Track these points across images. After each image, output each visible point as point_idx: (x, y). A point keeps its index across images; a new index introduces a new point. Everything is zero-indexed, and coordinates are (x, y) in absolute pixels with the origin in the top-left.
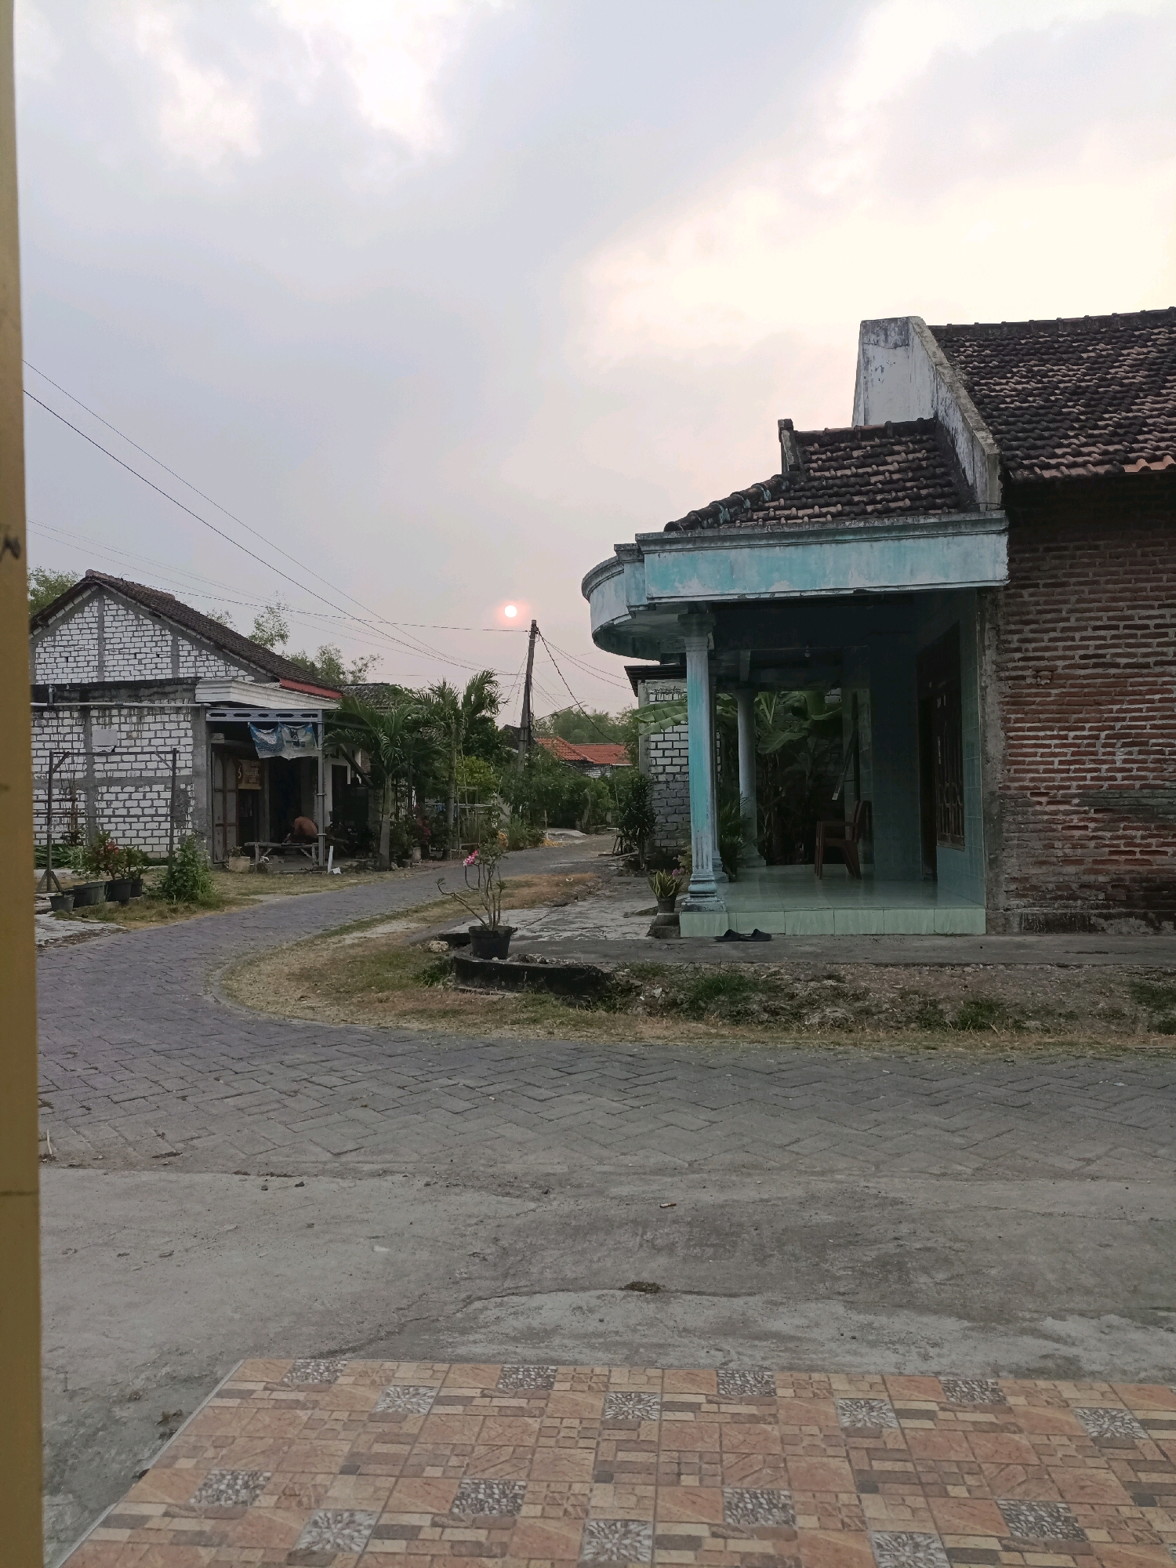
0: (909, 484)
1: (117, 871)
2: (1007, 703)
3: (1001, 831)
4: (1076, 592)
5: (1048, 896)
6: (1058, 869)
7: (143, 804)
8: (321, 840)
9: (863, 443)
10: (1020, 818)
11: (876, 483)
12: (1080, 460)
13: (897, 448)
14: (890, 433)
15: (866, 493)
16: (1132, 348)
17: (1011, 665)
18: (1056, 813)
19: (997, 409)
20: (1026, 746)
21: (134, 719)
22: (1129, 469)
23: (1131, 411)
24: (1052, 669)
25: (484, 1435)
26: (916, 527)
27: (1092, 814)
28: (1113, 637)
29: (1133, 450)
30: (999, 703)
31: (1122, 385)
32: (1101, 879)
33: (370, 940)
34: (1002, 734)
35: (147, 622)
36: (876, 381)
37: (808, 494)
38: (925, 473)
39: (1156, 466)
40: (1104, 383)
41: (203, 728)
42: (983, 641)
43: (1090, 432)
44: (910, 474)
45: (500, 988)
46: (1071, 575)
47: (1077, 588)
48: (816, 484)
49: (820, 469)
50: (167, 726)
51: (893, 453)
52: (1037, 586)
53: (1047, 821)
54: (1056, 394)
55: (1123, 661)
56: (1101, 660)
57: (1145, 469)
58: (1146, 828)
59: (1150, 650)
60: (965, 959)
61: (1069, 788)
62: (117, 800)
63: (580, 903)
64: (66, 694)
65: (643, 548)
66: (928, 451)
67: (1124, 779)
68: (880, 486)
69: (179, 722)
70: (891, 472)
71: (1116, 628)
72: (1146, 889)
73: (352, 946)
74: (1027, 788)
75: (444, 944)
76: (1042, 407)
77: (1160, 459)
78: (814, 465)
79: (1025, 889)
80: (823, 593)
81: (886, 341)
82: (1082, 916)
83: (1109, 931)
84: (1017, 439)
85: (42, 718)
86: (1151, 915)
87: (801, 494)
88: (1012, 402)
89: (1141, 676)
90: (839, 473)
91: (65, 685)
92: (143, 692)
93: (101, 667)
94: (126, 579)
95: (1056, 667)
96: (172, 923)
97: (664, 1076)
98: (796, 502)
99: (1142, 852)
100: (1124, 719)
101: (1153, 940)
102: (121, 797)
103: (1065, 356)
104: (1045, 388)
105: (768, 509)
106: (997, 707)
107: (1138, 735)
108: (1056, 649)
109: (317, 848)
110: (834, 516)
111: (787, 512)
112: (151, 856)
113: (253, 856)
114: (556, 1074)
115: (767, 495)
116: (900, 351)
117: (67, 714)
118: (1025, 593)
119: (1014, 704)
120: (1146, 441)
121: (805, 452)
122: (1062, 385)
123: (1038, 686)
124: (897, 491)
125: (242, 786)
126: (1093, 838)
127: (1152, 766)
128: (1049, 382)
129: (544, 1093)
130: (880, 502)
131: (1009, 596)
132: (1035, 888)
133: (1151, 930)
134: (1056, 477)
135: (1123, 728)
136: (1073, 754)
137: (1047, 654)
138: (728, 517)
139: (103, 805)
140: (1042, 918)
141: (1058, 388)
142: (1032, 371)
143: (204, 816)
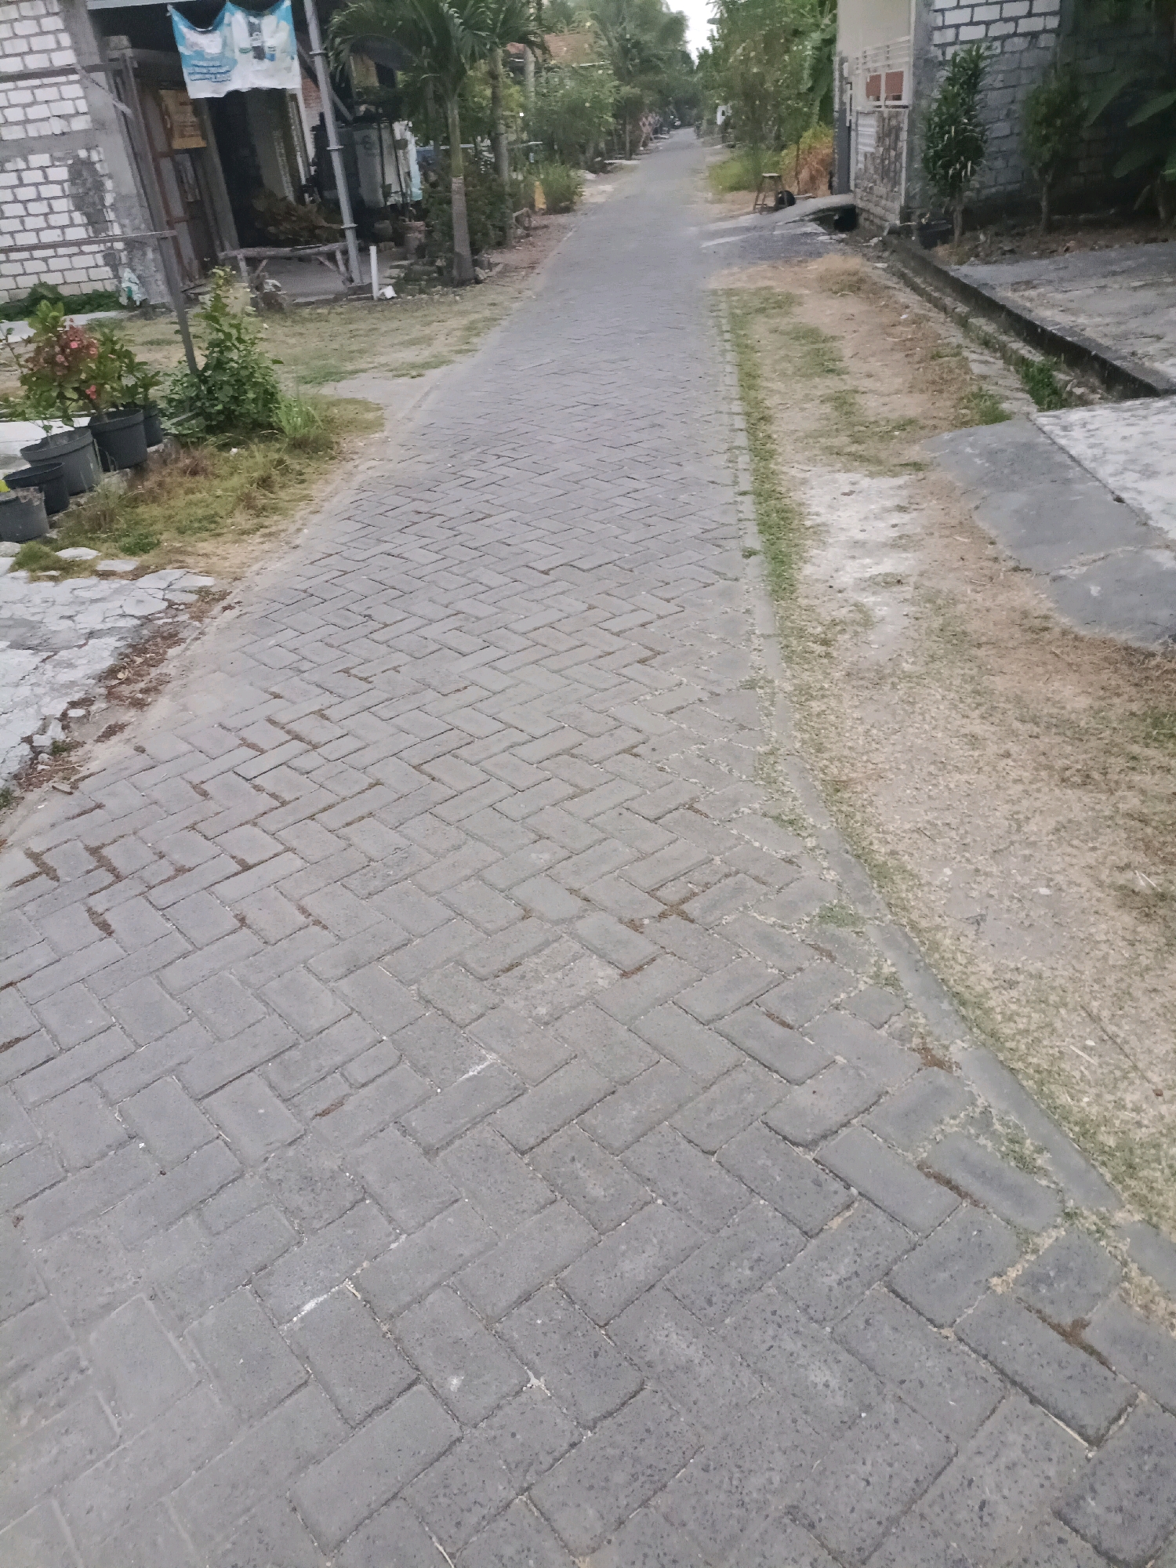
8: (351, 237)
41: (87, 27)
109: (345, 252)
125: (178, 144)
143: (136, 210)
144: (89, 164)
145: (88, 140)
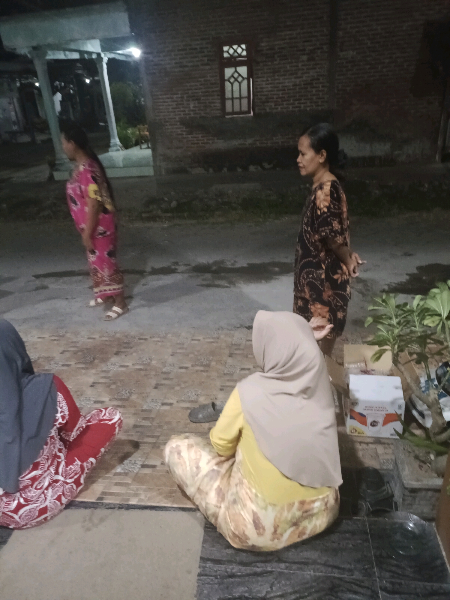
5: (173, 161)
6: (175, 151)
18: (172, 129)
20: (160, 102)
27: (184, 129)
28: (186, 54)
30: (148, 84)
32: (189, 153)
34: (151, 98)
46: (168, 26)
52: (156, 31)
53: (170, 132)
56: (182, 64)
58: (202, 134)
59: (199, 59)
61: (175, 118)
67: (194, 114)
71: (186, 50)
72: (204, 157)
74: (162, 119)
79: (165, 158)
82: (184, 168)
83: (192, 173)
86: (205, 166)
95: (167, 68)
99: (202, 143)
100: (192, 89)
107: (197, 96)
108: (166, 60)
118: (152, 34)
119: (153, 85)
123: (160, 76)
126: (185, 138)
127: (202, 108)
132: (168, 158)
133: (206, 172)
135: (192, 93)
136: (176, 105)
137: (163, 62)
140: (172, 169)
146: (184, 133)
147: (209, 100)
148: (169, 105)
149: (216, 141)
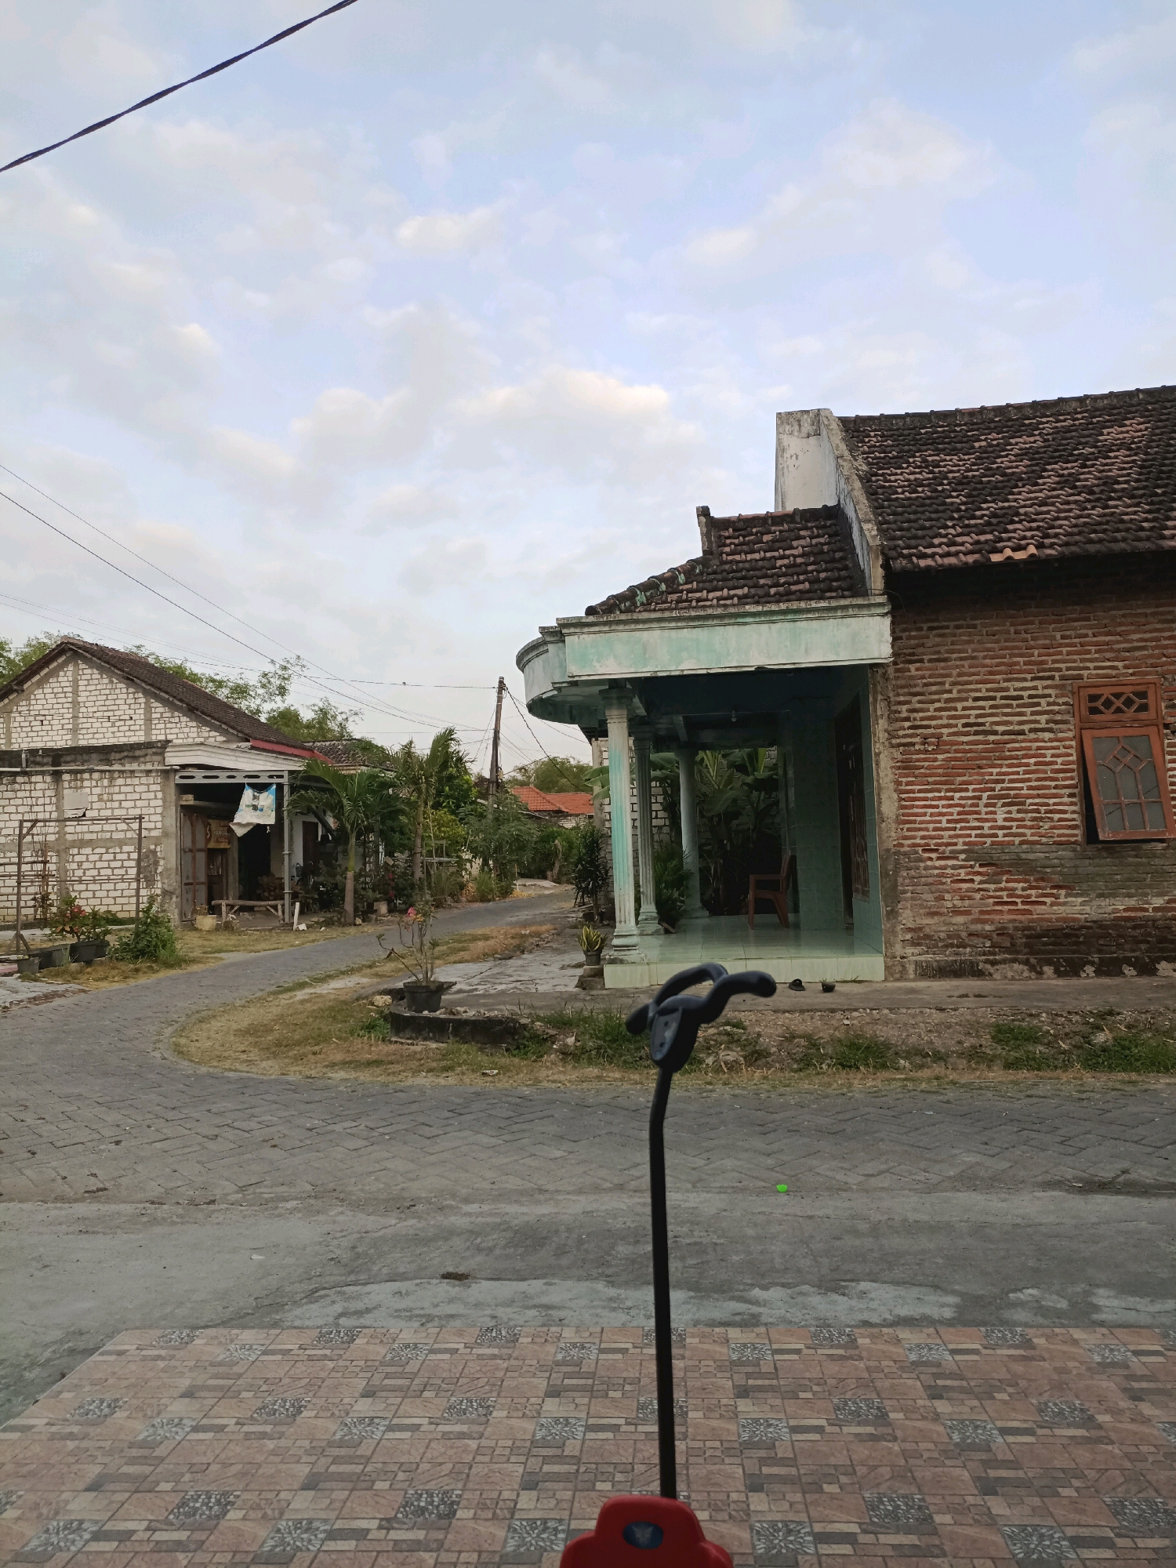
0: (810, 568)
1: (83, 933)
2: (899, 768)
3: (895, 885)
4: (957, 667)
5: (940, 944)
6: (948, 919)
7: (113, 864)
8: (287, 897)
9: (773, 528)
10: (912, 873)
11: (781, 566)
12: (953, 549)
13: (802, 533)
14: (798, 519)
15: (772, 576)
16: (1020, 437)
17: (901, 733)
18: (944, 867)
19: (889, 500)
20: (917, 807)
21: (106, 782)
22: (996, 558)
23: (1008, 501)
24: (939, 737)
25: (292, 1372)
26: (809, 611)
27: (977, 869)
28: (992, 707)
29: (1001, 540)
30: (892, 768)
31: (1004, 475)
32: (988, 927)
33: (320, 996)
34: (895, 796)
35: (119, 685)
36: (791, 468)
37: (719, 576)
38: (826, 557)
39: (1020, 555)
40: (988, 473)
41: (172, 790)
42: (875, 711)
43: (967, 522)
44: (812, 559)
45: (425, 1039)
46: (953, 652)
47: (958, 663)
48: (727, 567)
49: (732, 553)
50: (138, 789)
51: (799, 538)
52: (921, 661)
53: (938, 876)
54: (943, 484)
55: (1001, 728)
56: (981, 728)
57: (1009, 558)
58: (1025, 881)
59: (1024, 718)
60: (856, 1004)
61: (955, 844)
62: (87, 861)
63: (524, 956)
64: (38, 759)
65: (564, 631)
66: (830, 536)
67: (1005, 835)
68: (784, 569)
69: (148, 785)
70: (795, 557)
71: (994, 698)
72: (1028, 937)
73: (302, 1002)
74: (919, 845)
75: (388, 998)
76: (929, 498)
77: (1024, 548)
78: (727, 549)
79: (919, 938)
80: (728, 670)
81: (800, 431)
82: (971, 962)
83: (995, 976)
84: (901, 529)
85: (15, 782)
86: (1033, 961)
87: (712, 577)
88: (903, 493)
89: (1017, 742)
90: (749, 557)
91: (37, 750)
92: (113, 756)
93: (75, 731)
94: (100, 643)
95: (941, 735)
96: (132, 982)
97: (540, 1114)
98: (707, 585)
99: (1023, 903)
100: (1003, 781)
101: (1034, 984)
102: (92, 858)
103: (959, 446)
104: (934, 478)
105: (682, 591)
106: (889, 772)
107: (1016, 796)
108: (941, 718)
109: (283, 905)
110: (740, 598)
111: (698, 595)
112: (120, 915)
113: (220, 914)
114: (451, 1114)
115: (682, 578)
116: (813, 440)
117: (39, 778)
118: (912, 667)
119: (904, 768)
120: (1014, 531)
121: (720, 536)
122: (950, 475)
123: (926, 752)
124: (798, 574)
125: (212, 845)
126: (980, 890)
127: (1029, 823)
128: (940, 472)
129: (434, 1131)
130: (782, 585)
131: (897, 671)
132: (928, 937)
133: (1033, 975)
134: (930, 566)
135: (1002, 789)
136: (959, 813)
137: (933, 723)
138: (644, 600)
139: (75, 866)
140: (935, 965)
141: (947, 478)
142: (927, 461)
143: (173, 876)
144: (154, 852)
145: (157, 841)
146: (978, 878)
147: (1048, 805)
148: (943, 815)
149: (1062, 900)
